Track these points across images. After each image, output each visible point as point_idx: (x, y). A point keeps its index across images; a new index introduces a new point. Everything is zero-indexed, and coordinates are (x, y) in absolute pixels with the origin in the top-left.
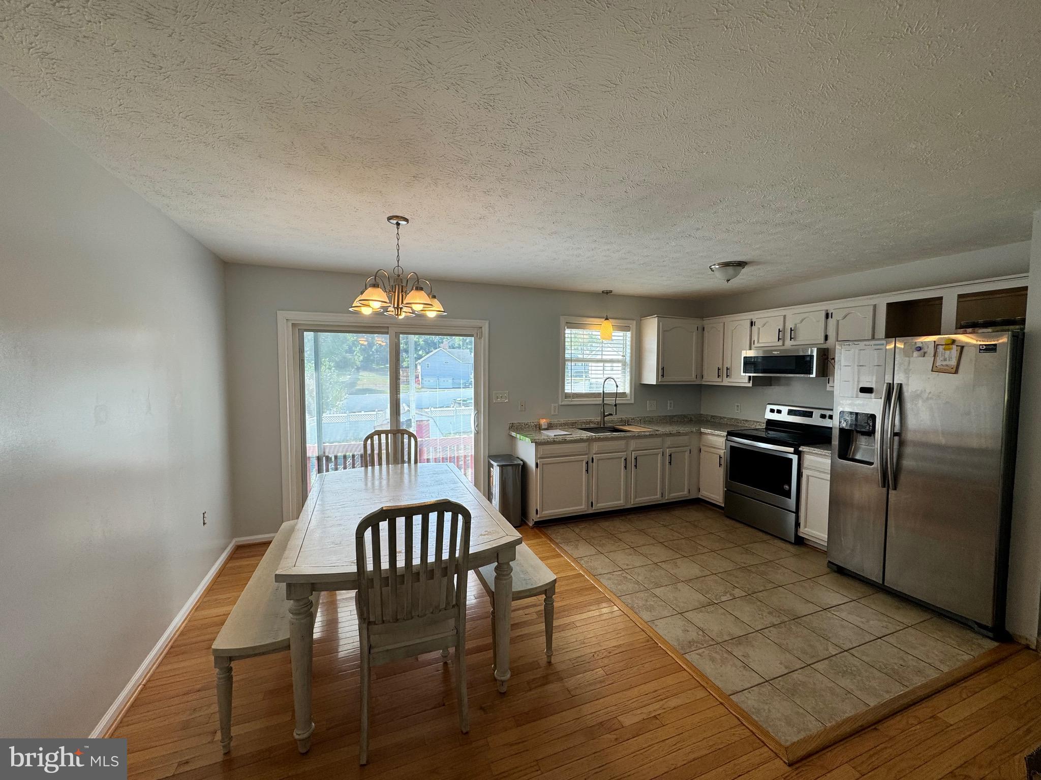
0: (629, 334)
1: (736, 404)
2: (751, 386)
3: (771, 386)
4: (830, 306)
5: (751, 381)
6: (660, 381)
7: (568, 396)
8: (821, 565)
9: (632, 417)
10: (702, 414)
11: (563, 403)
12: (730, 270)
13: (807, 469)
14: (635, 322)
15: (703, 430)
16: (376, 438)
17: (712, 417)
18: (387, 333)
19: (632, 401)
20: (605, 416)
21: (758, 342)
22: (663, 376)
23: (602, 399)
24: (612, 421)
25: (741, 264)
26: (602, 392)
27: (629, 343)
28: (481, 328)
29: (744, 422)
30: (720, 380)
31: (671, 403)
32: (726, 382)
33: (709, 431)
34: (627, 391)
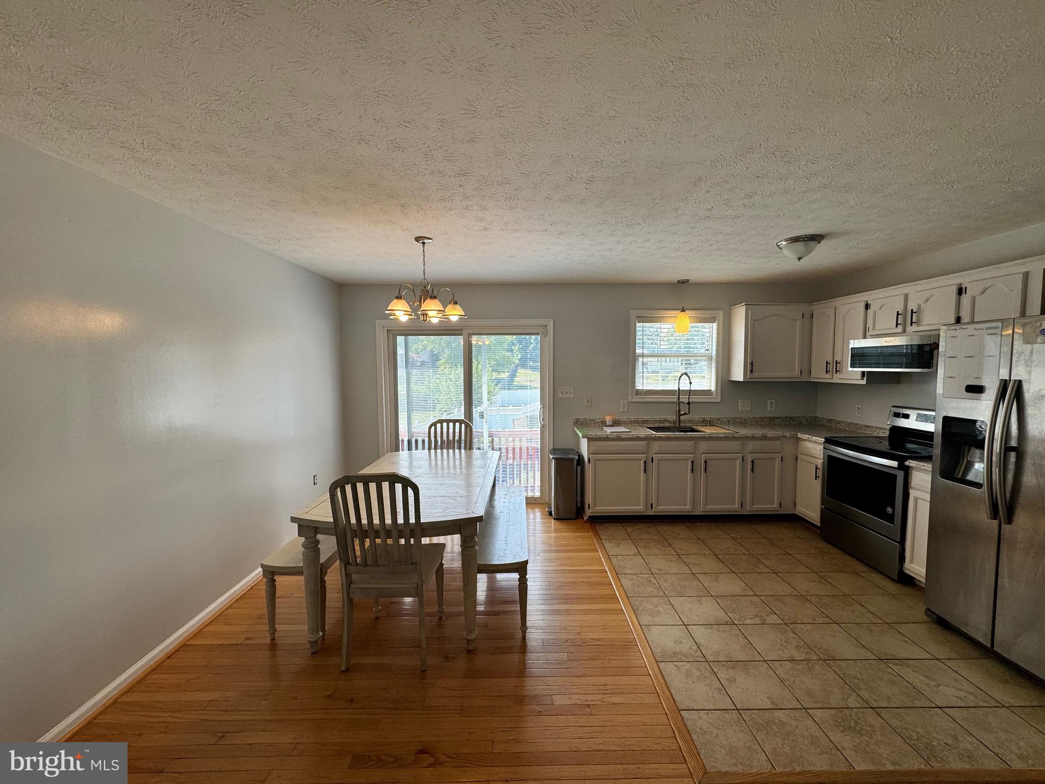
0: (715, 325)
1: (858, 406)
2: (865, 383)
3: (899, 383)
4: (963, 279)
5: (865, 378)
6: (748, 377)
7: (638, 393)
8: (918, 612)
9: (718, 417)
10: (817, 417)
11: (633, 400)
12: (800, 246)
13: (915, 489)
14: (721, 313)
15: (799, 435)
16: (439, 425)
17: (830, 421)
18: (461, 335)
19: (719, 400)
20: (680, 415)
21: (874, 329)
22: (752, 371)
23: (677, 396)
24: (692, 420)
25: (816, 238)
26: (677, 389)
27: (715, 336)
28: (547, 326)
29: (865, 428)
30: (829, 376)
31: (772, 403)
32: (837, 379)
33: (806, 436)
34: (713, 388)
